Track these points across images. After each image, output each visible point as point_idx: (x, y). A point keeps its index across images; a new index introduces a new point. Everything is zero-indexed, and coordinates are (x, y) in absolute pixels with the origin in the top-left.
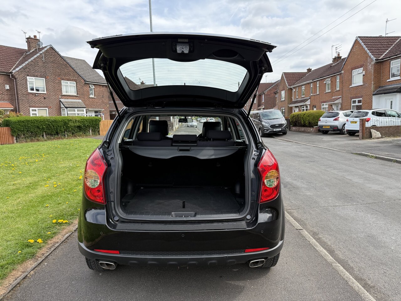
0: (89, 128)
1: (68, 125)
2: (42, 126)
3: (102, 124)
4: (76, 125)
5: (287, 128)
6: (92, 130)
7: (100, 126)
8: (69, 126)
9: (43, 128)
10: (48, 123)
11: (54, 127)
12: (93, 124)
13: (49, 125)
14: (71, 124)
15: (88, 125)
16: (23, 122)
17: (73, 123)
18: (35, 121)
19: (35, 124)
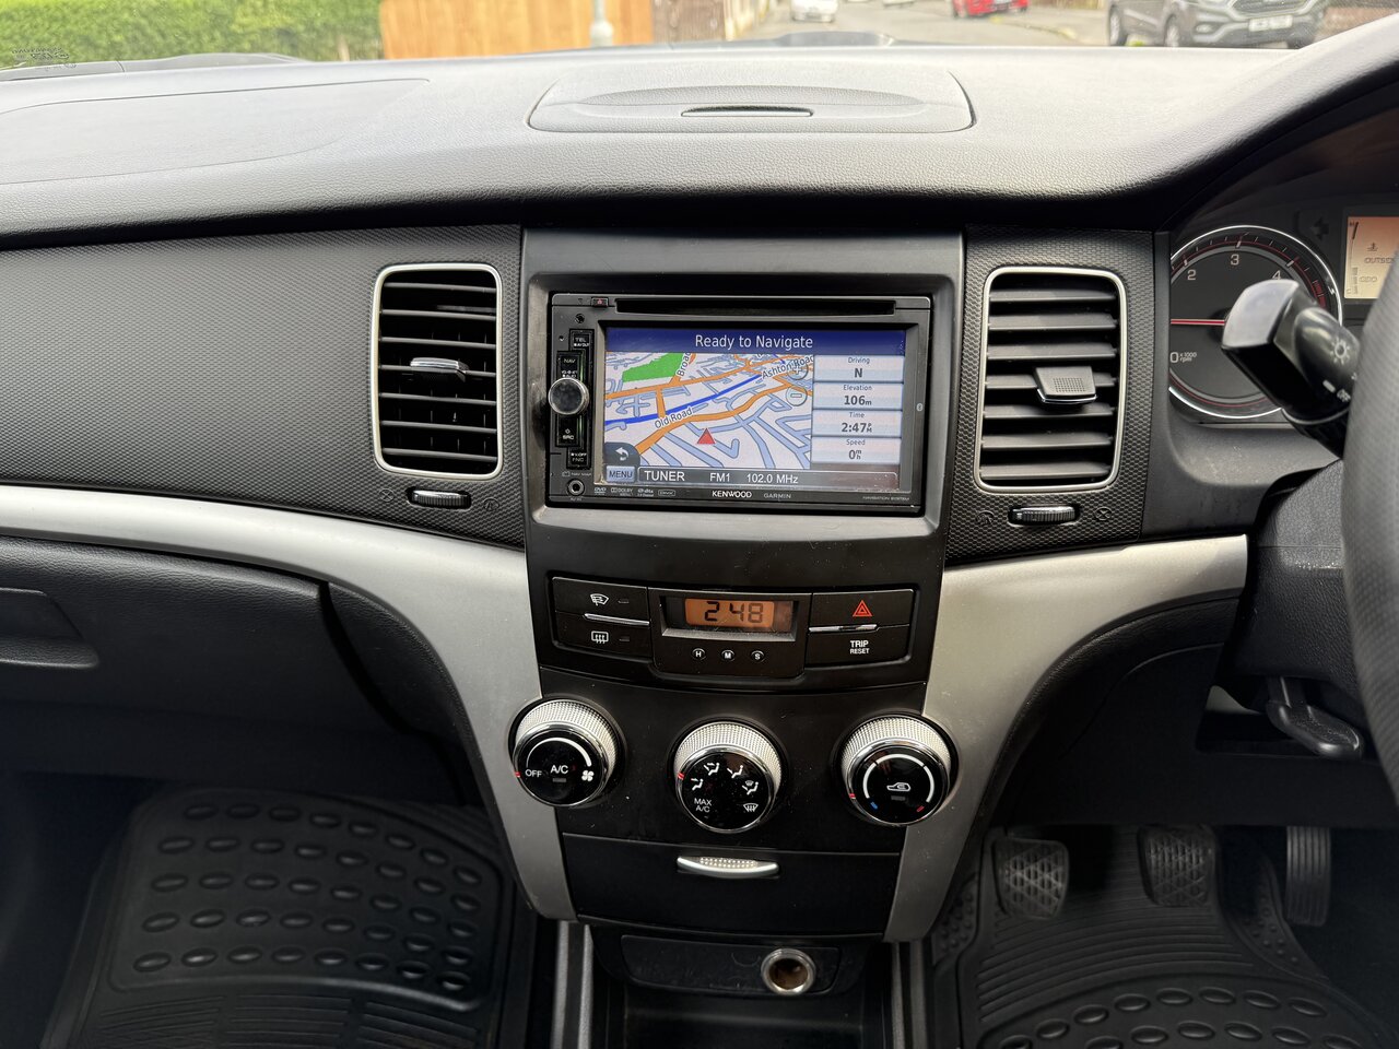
0: (335, 38)
1: (234, 27)
2: (104, 36)
3: (392, 18)
4: (268, 24)
5: (1321, 15)
6: (351, 47)
7: (383, 26)
8: (234, 34)
9: (113, 45)
10: (131, 20)
11: (163, 36)
12: (348, 17)
13: (138, 27)
14: (245, 21)
15: (325, 25)
16: (11, 18)
17: (255, 13)
18: (66, 11)
19: (68, 27)
